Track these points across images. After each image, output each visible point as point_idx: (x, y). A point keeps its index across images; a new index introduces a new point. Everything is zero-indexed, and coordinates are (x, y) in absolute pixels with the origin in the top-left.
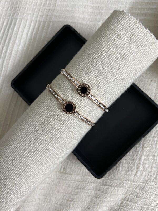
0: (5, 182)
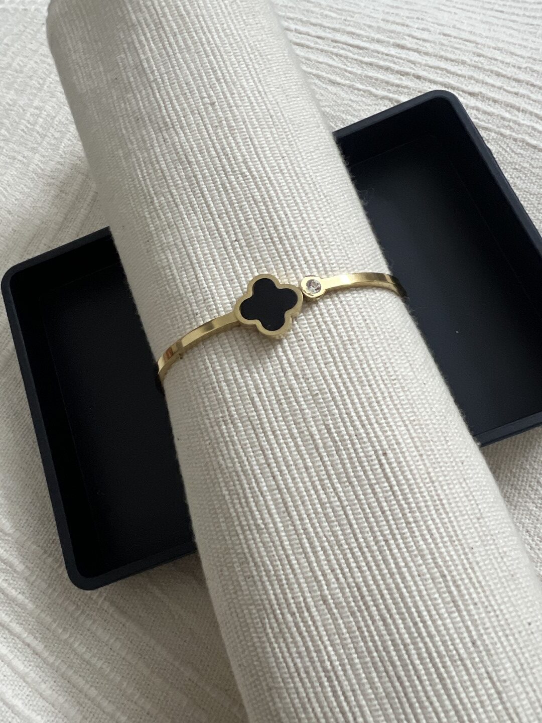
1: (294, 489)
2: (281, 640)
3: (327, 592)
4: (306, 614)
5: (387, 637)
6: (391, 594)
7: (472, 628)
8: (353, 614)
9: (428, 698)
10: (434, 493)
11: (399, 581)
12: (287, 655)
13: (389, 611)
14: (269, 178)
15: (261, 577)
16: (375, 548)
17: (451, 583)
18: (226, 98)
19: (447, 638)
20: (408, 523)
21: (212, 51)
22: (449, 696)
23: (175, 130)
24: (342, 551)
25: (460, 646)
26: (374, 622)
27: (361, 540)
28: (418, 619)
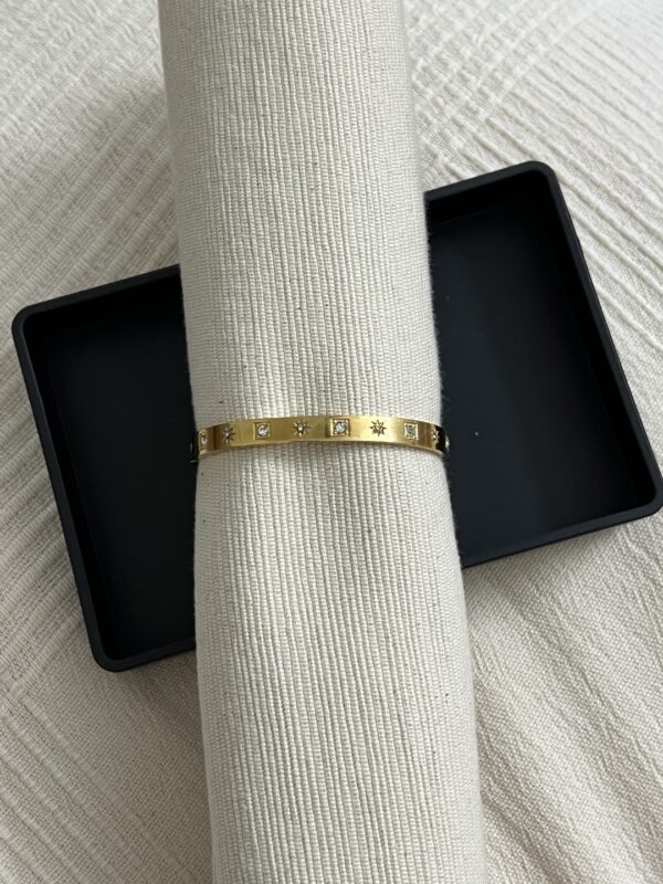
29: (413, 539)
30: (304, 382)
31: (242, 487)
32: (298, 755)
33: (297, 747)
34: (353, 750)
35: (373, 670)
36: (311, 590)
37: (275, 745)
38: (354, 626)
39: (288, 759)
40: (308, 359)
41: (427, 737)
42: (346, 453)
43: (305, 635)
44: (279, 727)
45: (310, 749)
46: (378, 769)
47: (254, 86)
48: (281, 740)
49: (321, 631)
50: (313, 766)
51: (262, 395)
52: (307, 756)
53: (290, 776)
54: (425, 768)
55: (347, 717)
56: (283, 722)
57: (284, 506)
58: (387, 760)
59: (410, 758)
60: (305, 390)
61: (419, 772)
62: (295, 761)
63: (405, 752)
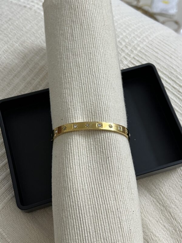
0: (103, 196)
1: (83, 161)
2: (69, 197)
3: (84, 188)
4: (77, 192)
5: (96, 202)
6: (100, 192)
7: (118, 205)
8: (89, 194)
9: (102, 218)
10: (118, 171)
11: (103, 189)
12: (69, 201)
13: (98, 196)
14: (100, 78)
15: (68, 180)
16: (99, 180)
17: (116, 194)
18: (95, 53)
19: (111, 206)
20: (109, 176)
21: (94, 38)
22: (108, 219)
23: (78, 56)
24: (91, 179)
25: (114, 208)
26: (94, 198)
27: (96, 177)
28: (105, 200)
29: (122, 161)
30: (88, 113)
31: (69, 144)
32: (87, 230)
33: (86, 227)
34: (104, 228)
35: (110, 202)
36: (90, 176)
37: (79, 226)
38: (104, 188)
39: (83, 231)
40: (89, 106)
41: (128, 224)
42: (101, 134)
43: (88, 190)
44: (80, 220)
45: (90, 228)
46: (113, 235)
47: (73, 33)
48: (81, 225)
49: (94, 189)
50: (91, 233)
51: (75, 116)
52: (89, 230)
53: (84, 237)
54: (128, 235)
55: (102, 217)
56: (82, 219)
57: (82, 150)
58: (116, 231)
59: (123, 231)
60: (88, 115)
61: (126, 236)
62: (86, 232)
63: (121, 229)
